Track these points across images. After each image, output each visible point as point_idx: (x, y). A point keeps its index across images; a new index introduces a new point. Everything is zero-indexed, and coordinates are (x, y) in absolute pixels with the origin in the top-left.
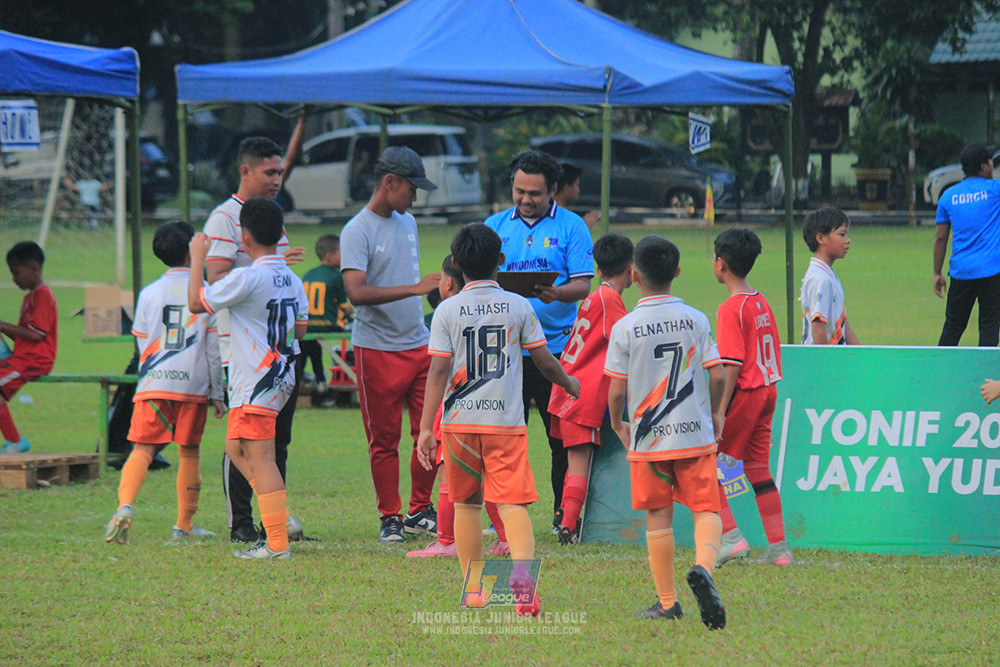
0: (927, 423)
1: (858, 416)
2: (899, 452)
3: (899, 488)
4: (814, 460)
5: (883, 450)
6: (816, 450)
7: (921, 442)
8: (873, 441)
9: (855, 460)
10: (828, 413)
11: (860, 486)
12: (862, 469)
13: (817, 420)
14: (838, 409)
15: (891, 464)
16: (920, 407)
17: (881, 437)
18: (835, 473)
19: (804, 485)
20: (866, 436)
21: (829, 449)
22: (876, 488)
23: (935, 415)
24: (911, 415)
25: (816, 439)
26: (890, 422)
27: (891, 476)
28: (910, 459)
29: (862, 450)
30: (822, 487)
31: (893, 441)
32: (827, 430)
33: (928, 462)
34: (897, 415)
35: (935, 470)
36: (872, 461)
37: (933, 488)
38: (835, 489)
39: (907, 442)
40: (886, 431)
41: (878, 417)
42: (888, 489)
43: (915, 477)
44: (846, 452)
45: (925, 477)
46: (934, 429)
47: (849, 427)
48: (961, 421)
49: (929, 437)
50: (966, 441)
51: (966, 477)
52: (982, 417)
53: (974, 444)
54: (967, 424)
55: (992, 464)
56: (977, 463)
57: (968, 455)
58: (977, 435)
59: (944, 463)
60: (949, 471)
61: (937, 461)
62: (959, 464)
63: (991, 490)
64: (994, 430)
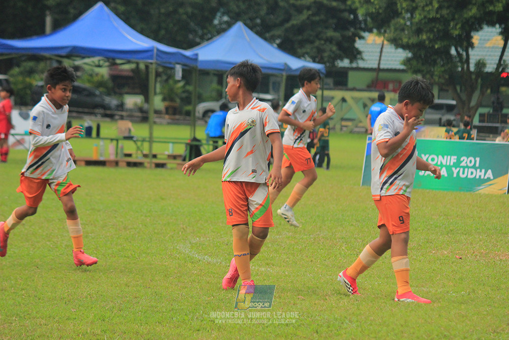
0: (454, 159)
1: (435, 157)
2: (446, 166)
3: (446, 175)
5: (442, 166)
7: (452, 164)
10: (427, 156)
14: (430, 154)
15: (444, 169)
16: (451, 155)
17: (441, 163)
19: (421, 174)
20: (438, 162)
23: (456, 157)
24: (449, 157)
26: (443, 158)
27: (444, 172)
28: (449, 169)
30: (426, 174)
31: (444, 163)
33: (454, 169)
34: (445, 157)
35: (455, 171)
37: (455, 175)
38: (429, 175)
39: (448, 164)
40: (442, 161)
41: (440, 157)
43: (450, 172)
45: (453, 173)
46: (455, 161)
47: (433, 159)
48: (462, 159)
49: (454, 163)
50: (463, 164)
51: (463, 173)
52: (468, 159)
53: (466, 165)
54: (464, 160)
55: (470, 170)
56: (466, 170)
57: (464, 168)
58: (466, 163)
59: (458, 169)
60: (459, 171)
61: (456, 169)
62: (462, 170)
63: (470, 176)
64: (471, 162)
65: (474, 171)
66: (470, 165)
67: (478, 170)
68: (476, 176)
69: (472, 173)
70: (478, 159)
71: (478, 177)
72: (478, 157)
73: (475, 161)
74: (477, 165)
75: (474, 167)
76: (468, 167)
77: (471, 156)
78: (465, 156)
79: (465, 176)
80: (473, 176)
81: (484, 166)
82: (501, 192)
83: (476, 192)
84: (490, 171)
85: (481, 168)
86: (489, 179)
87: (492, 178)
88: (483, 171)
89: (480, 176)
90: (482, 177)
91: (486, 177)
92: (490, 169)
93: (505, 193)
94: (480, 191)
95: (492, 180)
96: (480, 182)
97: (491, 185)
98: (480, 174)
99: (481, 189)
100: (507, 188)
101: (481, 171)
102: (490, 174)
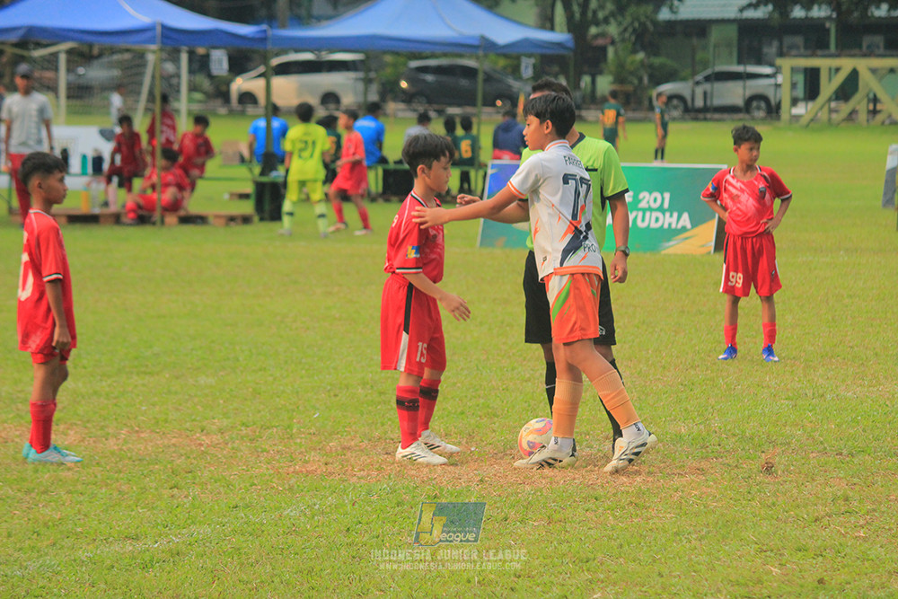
48: (641, 196)
50: (643, 205)
51: (643, 220)
52: (650, 194)
53: (647, 206)
54: (644, 198)
55: (655, 215)
56: (648, 214)
57: (644, 211)
58: (648, 202)
59: (634, 214)
60: (636, 216)
62: (640, 214)
63: (653, 225)
64: (655, 200)
65: (660, 215)
66: (654, 206)
67: (668, 214)
68: (663, 224)
69: (657, 220)
70: (667, 196)
71: (666, 226)
72: (667, 191)
73: (663, 199)
74: (666, 205)
75: (661, 209)
76: (651, 209)
77: (657, 190)
78: (645, 190)
79: (645, 224)
80: (659, 224)
81: (677, 207)
82: (704, 250)
83: (663, 252)
84: (685, 216)
85: (671, 210)
86: (684, 229)
87: (689, 226)
88: (675, 215)
89: (670, 224)
90: (674, 226)
91: (679, 226)
92: (686, 210)
93: (709, 253)
94: (670, 251)
95: (689, 230)
96: (670, 233)
97: (687, 238)
98: (670, 220)
99: (672, 246)
100: (713, 244)
101: (671, 216)
102: (685, 220)
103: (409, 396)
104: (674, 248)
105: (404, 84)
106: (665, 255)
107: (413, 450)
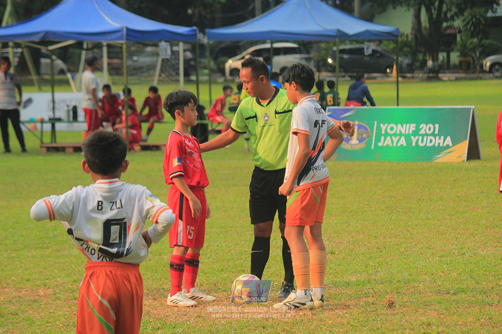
0: (413, 127)
1: (394, 126)
2: (405, 135)
3: (405, 145)
4: (383, 138)
5: (401, 135)
6: (383, 135)
7: (411, 132)
8: (398, 132)
9: (393, 138)
10: (386, 125)
11: (395, 144)
12: (395, 140)
13: (383, 127)
14: (389, 124)
15: (403, 138)
16: (410, 123)
17: (400, 132)
18: (388, 141)
19: (380, 144)
20: (396, 131)
21: (386, 135)
22: (399, 145)
23: (415, 125)
24: (408, 125)
25: (383, 132)
26: (403, 127)
27: (403, 142)
28: (408, 137)
29: (395, 135)
30: (385, 145)
31: (403, 132)
32: (386, 130)
33: (412, 137)
34: (404, 125)
35: (414, 140)
36: (398, 138)
37: (414, 144)
38: (388, 146)
39: (407, 132)
40: (401, 130)
41: (399, 126)
42: (402, 145)
43: (409, 141)
44: (391, 136)
45: (412, 142)
46: (414, 129)
47: (392, 129)
48: (421, 127)
49: (413, 131)
50: (422, 132)
51: (422, 141)
52: (427, 125)
53: (424, 133)
54: (423, 127)
55: (429, 138)
56: (425, 138)
57: (423, 136)
58: (425, 130)
59: (417, 138)
60: (418, 140)
61: (415, 137)
62: (420, 138)
63: (429, 144)
64: (430, 129)
65: (433, 138)
66: (429, 132)
67: (437, 138)
68: (435, 144)
69: (431, 141)
70: (437, 126)
71: (437, 145)
72: (437, 123)
73: (434, 128)
74: (436, 132)
75: (433, 134)
76: (427, 135)
77: (430, 123)
78: (425, 123)
79: (423, 144)
80: (432, 144)
81: (443, 133)
82: (460, 160)
83: (434, 161)
84: (449, 138)
85: (440, 135)
86: (448, 147)
87: (451, 145)
88: (442, 138)
89: (439, 144)
90: (441, 145)
91: (445, 145)
92: (449, 135)
93: (464, 160)
94: (439, 160)
95: (451, 147)
96: (439, 149)
97: (449, 152)
98: (439, 141)
99: (441, 157)
100: (466, 155)
101: (440, 138)
102: (449, 141)
103: (177, 262)
104: (442, 159)
105: (330, 61)
106: (435, 163)
107: (176, 298)
